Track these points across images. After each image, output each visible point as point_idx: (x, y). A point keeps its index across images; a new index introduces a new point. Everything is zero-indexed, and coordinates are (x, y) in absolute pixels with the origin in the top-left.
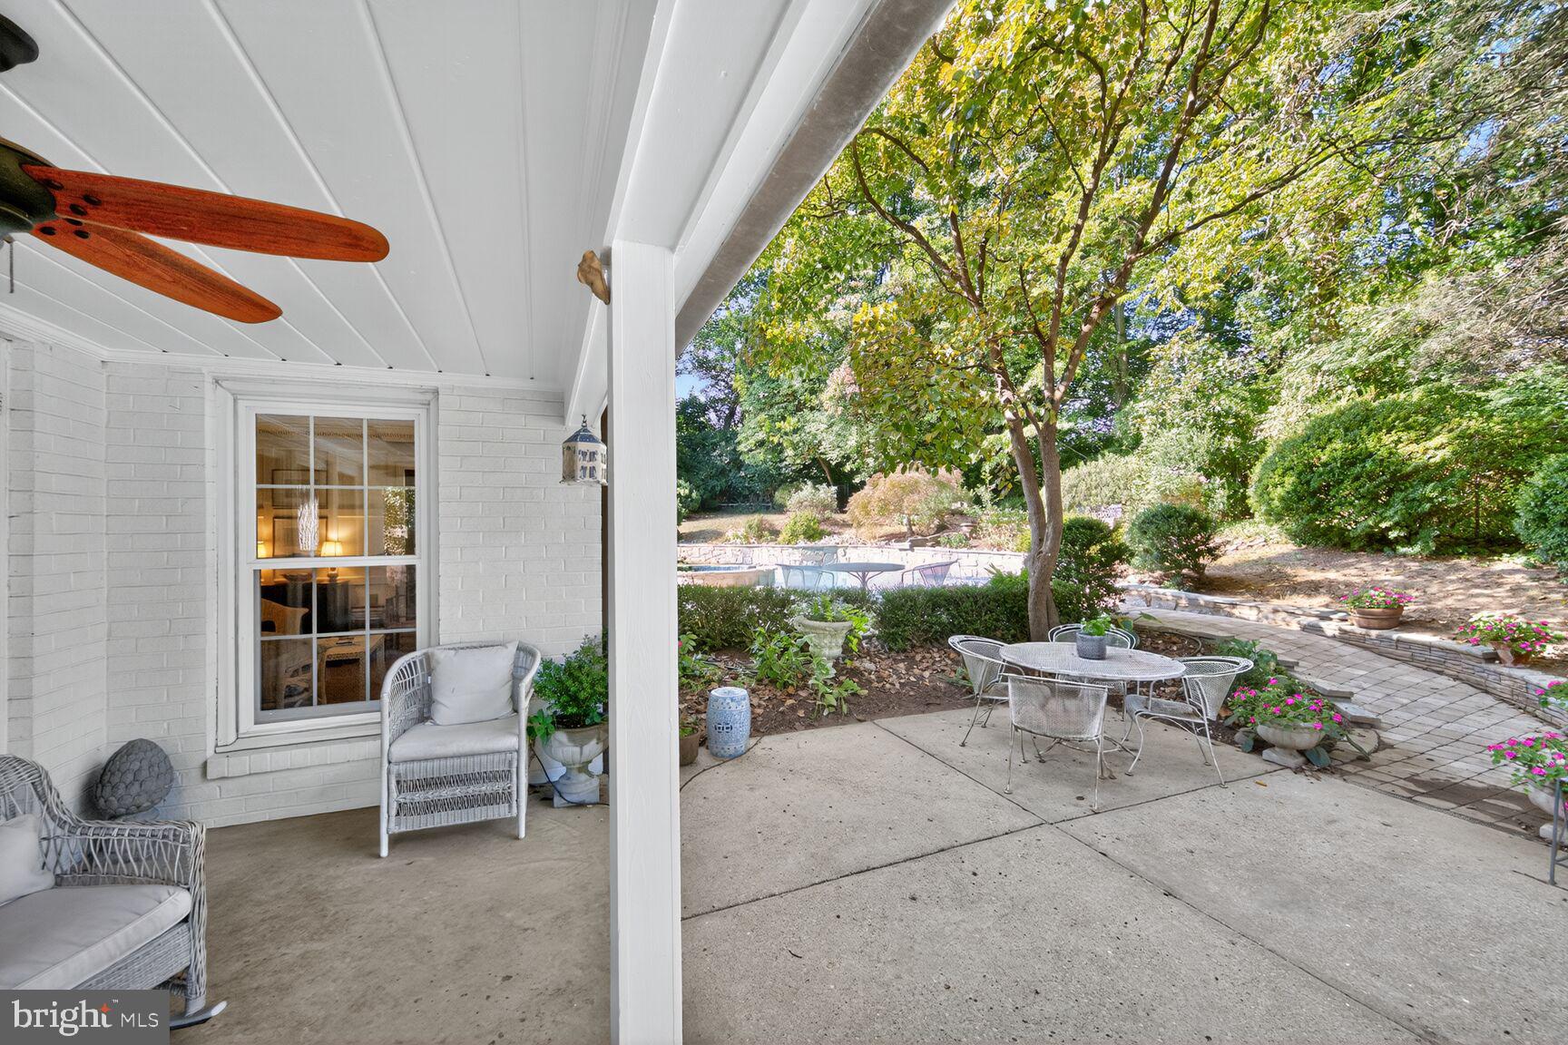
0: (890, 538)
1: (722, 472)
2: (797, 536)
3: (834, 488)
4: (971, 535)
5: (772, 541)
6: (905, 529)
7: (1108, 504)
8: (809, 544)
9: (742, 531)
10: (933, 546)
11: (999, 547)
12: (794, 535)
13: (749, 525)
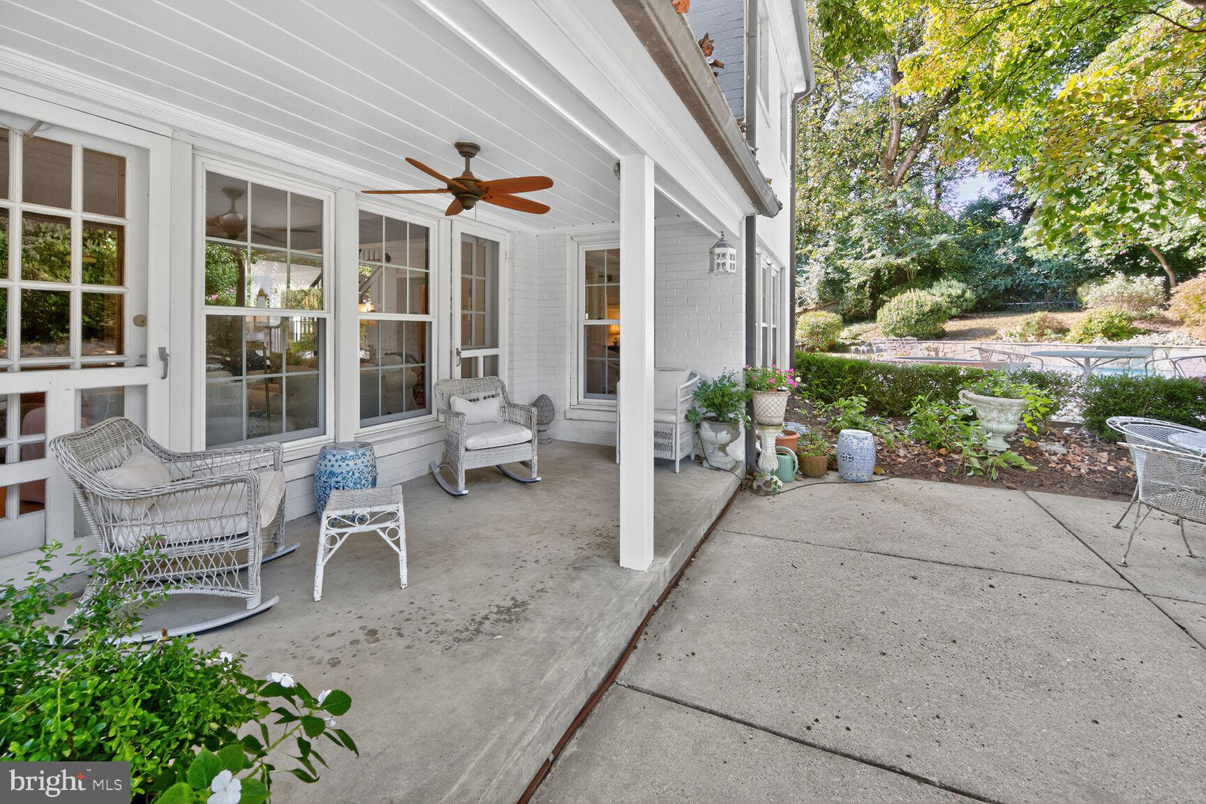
1: (1009, 271)
2: (1092, 335)
3: (1157, 280)
5: (1058, 339)
8: (1109, 343)
9: (1019, 329)
12: (1088, 334)
13: (1028, 323)
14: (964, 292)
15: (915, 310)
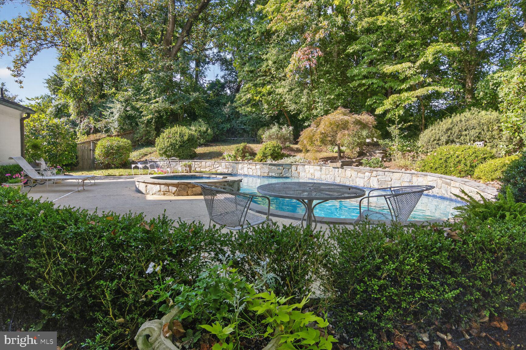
0: (326, 159)
2: (266, 157)
3: (291, 128)
4: (383, 159)
5: (251, 159)
6: (336, 155)
7: (474, 141)
8: (274, 162)
9: (233, 153)
10: (357, 166)
11: (406, 168)
12: (265, 156)
13: (238, 150)
14: (207, 130)
15: (178, 139)
